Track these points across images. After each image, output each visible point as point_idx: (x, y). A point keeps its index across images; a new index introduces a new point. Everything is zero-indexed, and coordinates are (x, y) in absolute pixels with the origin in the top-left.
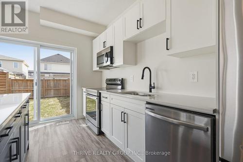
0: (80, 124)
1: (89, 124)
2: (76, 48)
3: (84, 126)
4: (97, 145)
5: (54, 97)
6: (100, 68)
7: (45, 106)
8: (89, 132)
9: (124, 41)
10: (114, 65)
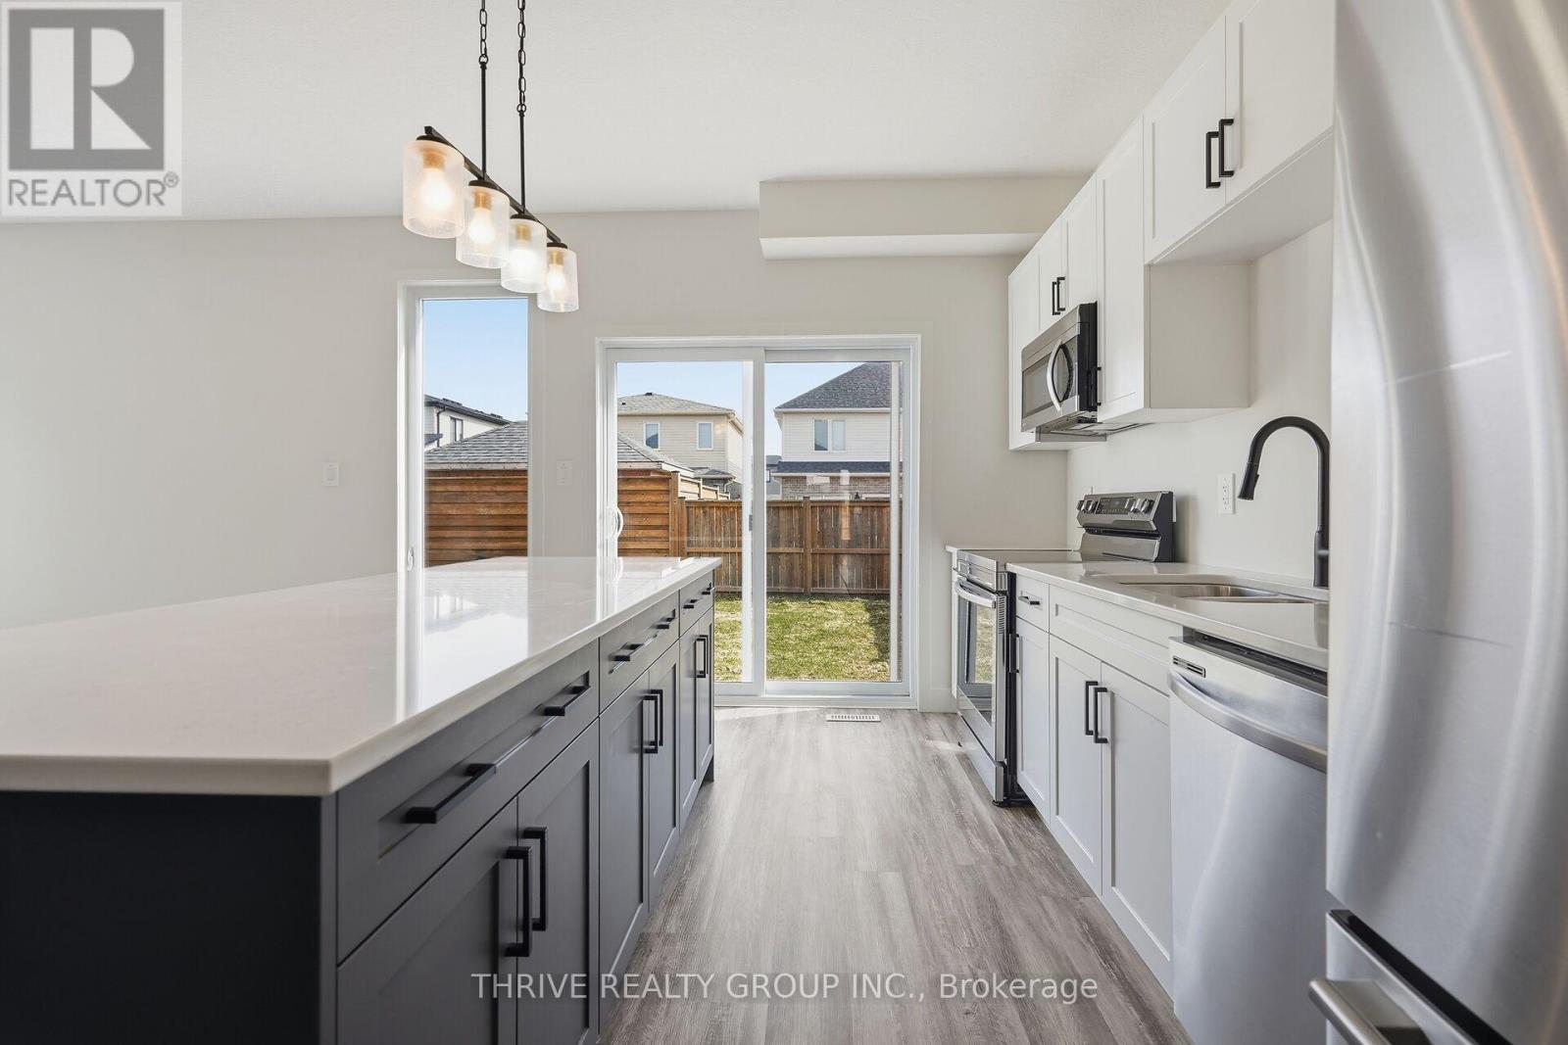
0: (930, 738)
1: (971, 747)
2: (919, 336)
3: (947, 748)
4: (977, 843)
5: (852, 595)
6: (1042, 431)
7: (805, 634)
8: (962, 779)
9: (1149, 267)
10: (1102, 415)
